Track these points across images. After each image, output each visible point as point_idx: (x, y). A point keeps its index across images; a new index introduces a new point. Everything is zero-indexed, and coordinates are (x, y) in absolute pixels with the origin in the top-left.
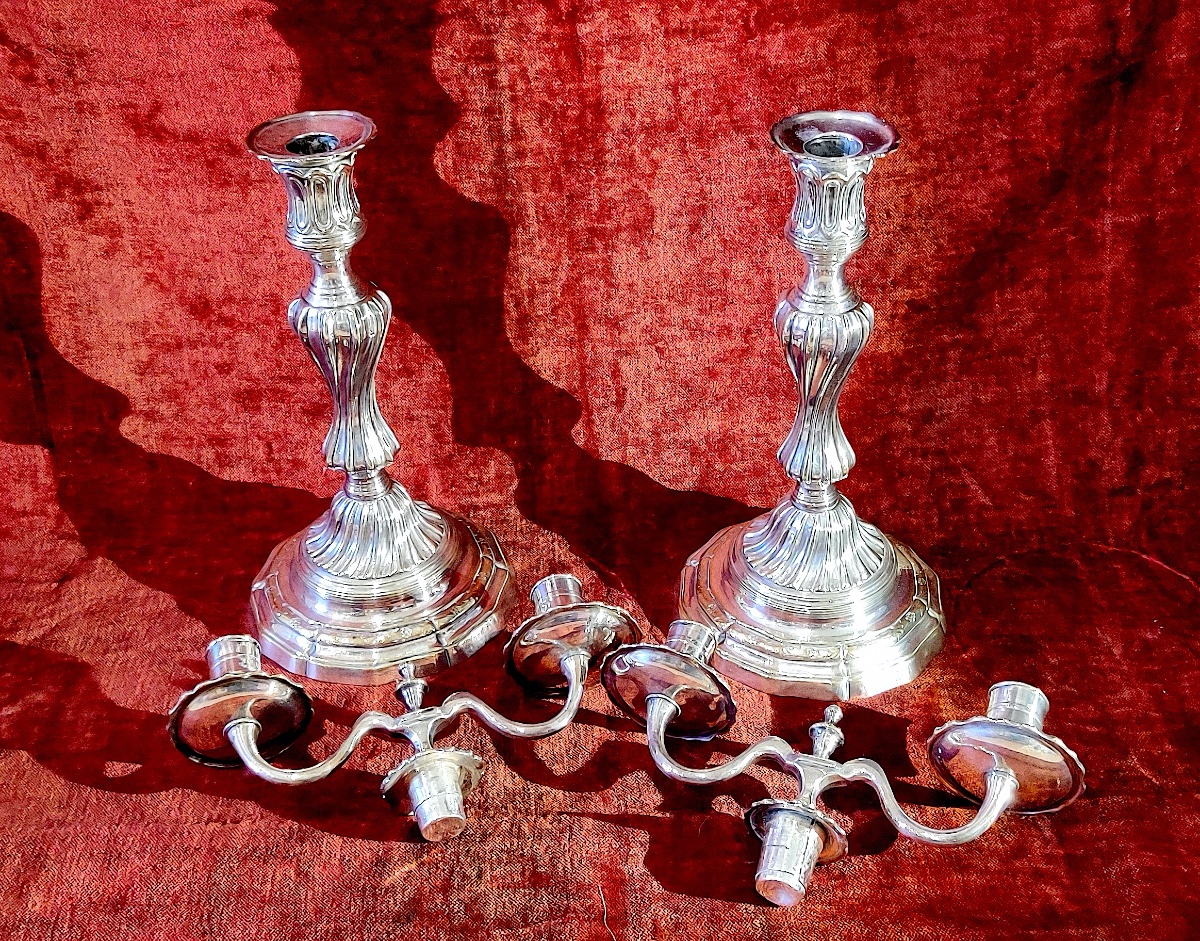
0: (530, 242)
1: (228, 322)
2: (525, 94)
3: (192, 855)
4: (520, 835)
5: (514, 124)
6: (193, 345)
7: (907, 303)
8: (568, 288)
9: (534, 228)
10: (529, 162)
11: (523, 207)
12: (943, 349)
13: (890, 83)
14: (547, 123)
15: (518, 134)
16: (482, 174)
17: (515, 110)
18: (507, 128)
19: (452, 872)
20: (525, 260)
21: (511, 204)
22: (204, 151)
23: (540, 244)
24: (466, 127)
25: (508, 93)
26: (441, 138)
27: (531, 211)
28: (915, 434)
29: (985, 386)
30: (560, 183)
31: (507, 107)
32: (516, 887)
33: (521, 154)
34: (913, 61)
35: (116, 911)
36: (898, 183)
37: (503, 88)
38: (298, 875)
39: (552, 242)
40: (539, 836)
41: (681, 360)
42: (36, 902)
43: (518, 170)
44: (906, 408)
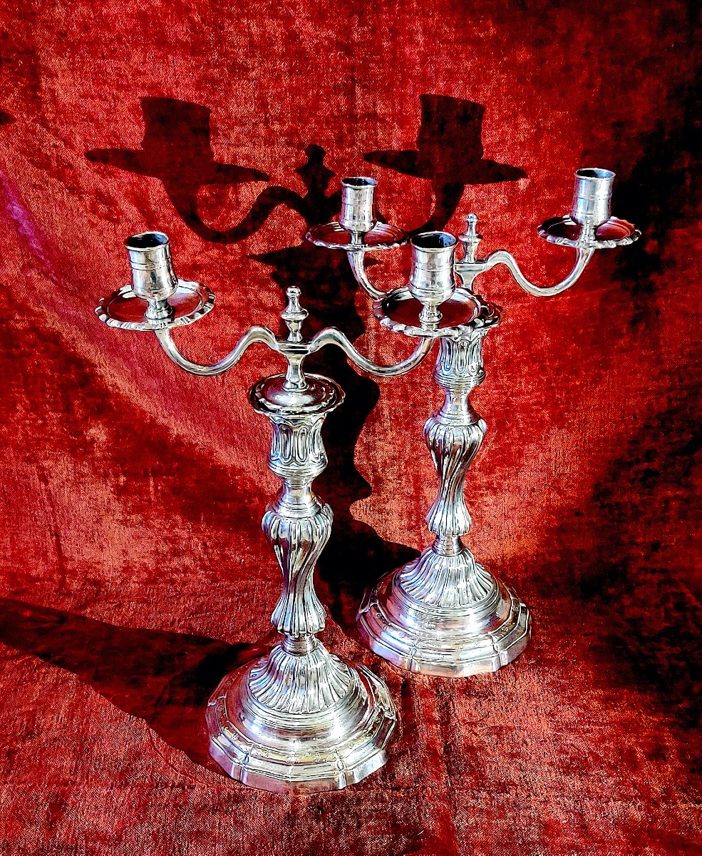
2: (386, 335)
3: (164, 808)
4: (383, 800)
5: (377, 353)
7: (644, 471)
9: (387, 424)
12: (667, 501)
13: (642, 327)
19: (339, 823)
28: (647, 558)
29: (696, 527)
30: (407, 395)
32: (384, 833)
34: (658, 313)
35: (116, 845)
36: (642, 396)
37: (370, 329)
38: (236, 822)
39: (399, 433)
40: (397, 800)
41: (486, 509)
42: (61, 834)
44: (640, 540)
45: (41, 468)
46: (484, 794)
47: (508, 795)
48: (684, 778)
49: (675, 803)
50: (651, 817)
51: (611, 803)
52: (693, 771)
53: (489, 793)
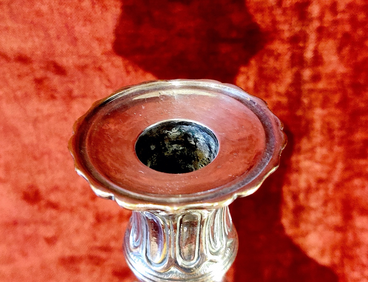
0: (312, 150)
1: (54, 206)
2: (331, 25)
5: (316, 51)
8: (338, 186)
9: (318, 139)
10: (321, 85)
11: (310, 122)
14: (346, 51)
15: (318, 60)
16: (279, 94)
17: (319, 39)
18: (309, 55)
20: (305, 163)
21: (300, 118)
22: (33, 71)
23: (321, 152)
24: (271, 53)
25: (316, 24)
26: (246, 63)
27: (318, 125)
31: (313, 37)
33: (316, 78)
37: (312, 19)
43: (311, 91)
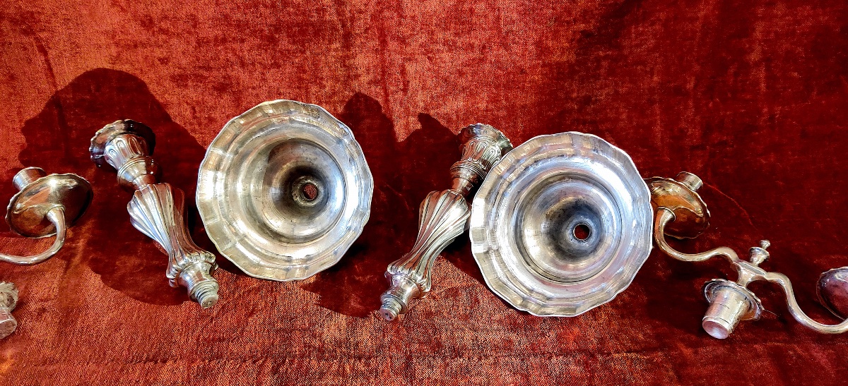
1: (165, 32)
6: (144, 45)
7: (581, 32)
8: (374, 17)
12: (598, 60)
28: (579, 110)
29: (622, 83)
41: (443, 65)
44: (575, 95)
45: (38, 40)
46: (439, 361)
47: (461, 360)
48: (615, 325)
49: (609, 354)
50: (589, 371)
51: (554, 360)
52: (623, 317)
53: (444, 358)
